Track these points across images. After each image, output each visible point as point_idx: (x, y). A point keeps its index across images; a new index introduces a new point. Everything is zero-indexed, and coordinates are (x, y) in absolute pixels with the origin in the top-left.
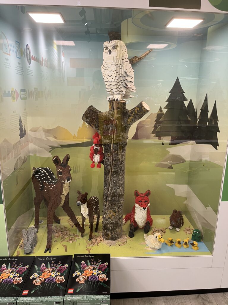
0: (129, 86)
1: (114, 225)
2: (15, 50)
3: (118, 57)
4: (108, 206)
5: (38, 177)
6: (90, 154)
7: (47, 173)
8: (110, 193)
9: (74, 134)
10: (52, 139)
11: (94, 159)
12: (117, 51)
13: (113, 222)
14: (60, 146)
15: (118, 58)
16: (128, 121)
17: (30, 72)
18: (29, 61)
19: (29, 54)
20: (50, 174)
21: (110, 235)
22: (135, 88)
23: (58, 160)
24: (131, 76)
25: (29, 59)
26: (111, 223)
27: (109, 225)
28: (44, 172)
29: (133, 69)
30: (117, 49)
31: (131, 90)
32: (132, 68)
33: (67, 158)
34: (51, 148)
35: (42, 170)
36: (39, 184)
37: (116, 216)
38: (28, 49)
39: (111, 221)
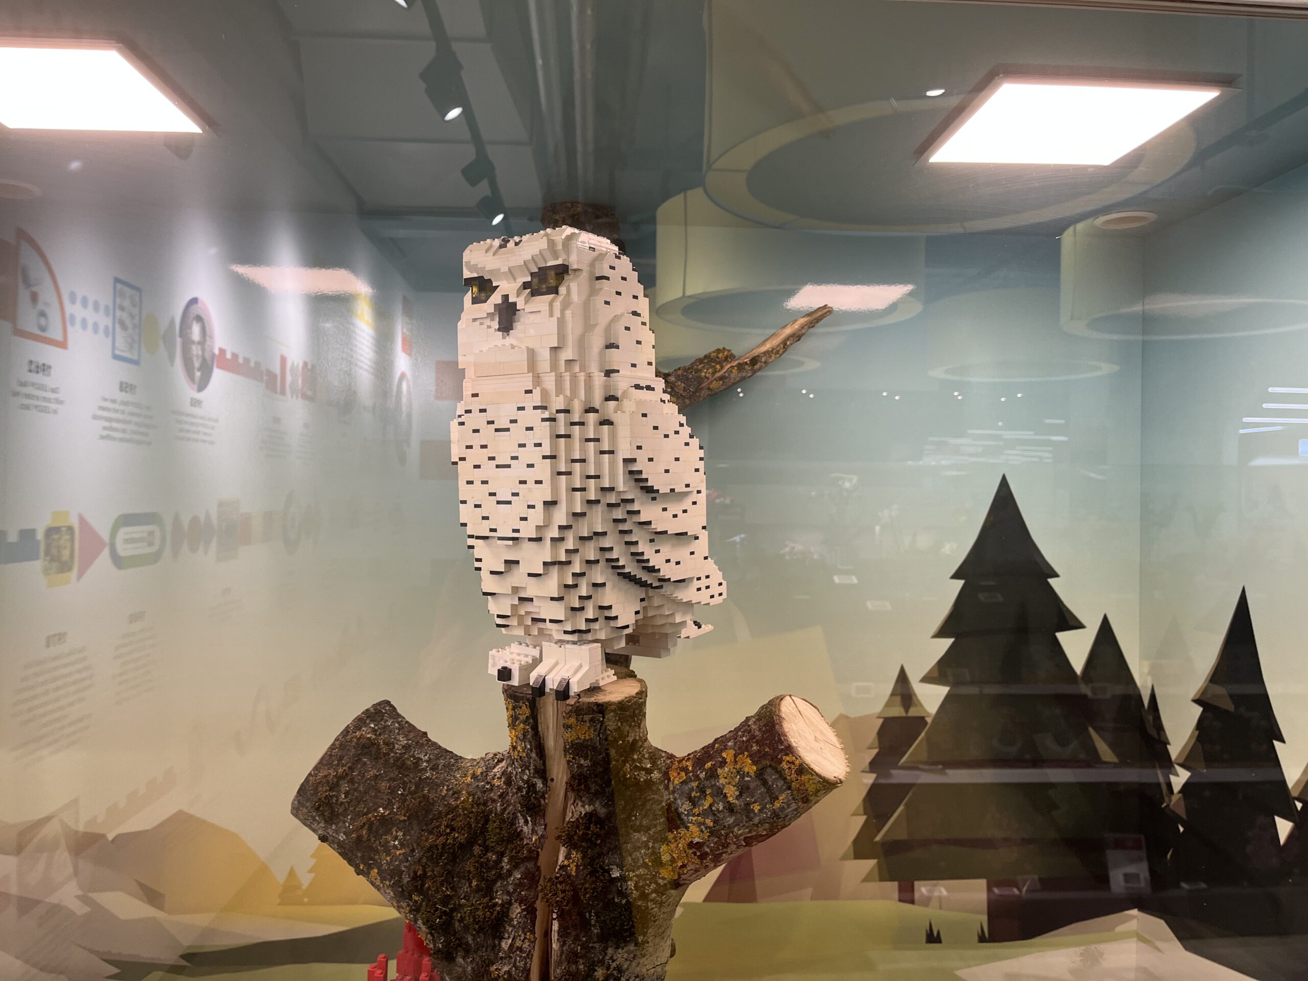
0: (667, 571)
2: (105, 321)
3: (568, 354)
9: (292, 873)
10: (125, 905)
12: (557, 305)
14: (183, 957)
15: (569, 362)
16: (665, 858)
17: (194, 428)
18: (198, 374)
19: (202, 343)
22: (717, 576)
24: (685, 495)
25: (197, 364)
29: (695, 442)
30: (562, 290)
31: (687, 594)
32: (687, 430)
34: (116, 971)
38: (199, 319)
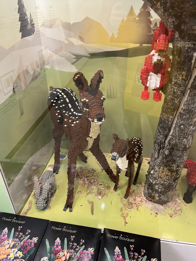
1: (165, 187)
4: (161, 161)
5: (55, 103)
6: (142, 73)
7: (67, 99)
8: (169, 143)
9: (113, 34)
10: (76, 42)
11: (148, 83)
13: (165, 183)
14: (89, 54)
20: (72, 102)
21: (156, 198)
23: (83, 81)
26: (162, 184)
27: (157, 186)
28: (63, 96)
33: (99, 78)
34: (75, 57)
35: (60, 94)
36: (57, 114)
37: (172, 176)
39: (162, 182)
